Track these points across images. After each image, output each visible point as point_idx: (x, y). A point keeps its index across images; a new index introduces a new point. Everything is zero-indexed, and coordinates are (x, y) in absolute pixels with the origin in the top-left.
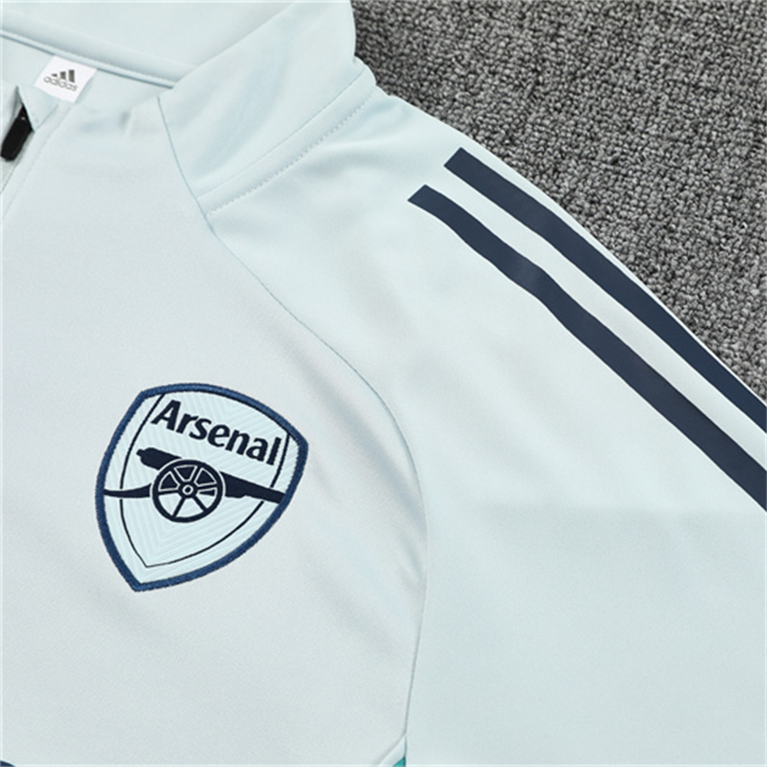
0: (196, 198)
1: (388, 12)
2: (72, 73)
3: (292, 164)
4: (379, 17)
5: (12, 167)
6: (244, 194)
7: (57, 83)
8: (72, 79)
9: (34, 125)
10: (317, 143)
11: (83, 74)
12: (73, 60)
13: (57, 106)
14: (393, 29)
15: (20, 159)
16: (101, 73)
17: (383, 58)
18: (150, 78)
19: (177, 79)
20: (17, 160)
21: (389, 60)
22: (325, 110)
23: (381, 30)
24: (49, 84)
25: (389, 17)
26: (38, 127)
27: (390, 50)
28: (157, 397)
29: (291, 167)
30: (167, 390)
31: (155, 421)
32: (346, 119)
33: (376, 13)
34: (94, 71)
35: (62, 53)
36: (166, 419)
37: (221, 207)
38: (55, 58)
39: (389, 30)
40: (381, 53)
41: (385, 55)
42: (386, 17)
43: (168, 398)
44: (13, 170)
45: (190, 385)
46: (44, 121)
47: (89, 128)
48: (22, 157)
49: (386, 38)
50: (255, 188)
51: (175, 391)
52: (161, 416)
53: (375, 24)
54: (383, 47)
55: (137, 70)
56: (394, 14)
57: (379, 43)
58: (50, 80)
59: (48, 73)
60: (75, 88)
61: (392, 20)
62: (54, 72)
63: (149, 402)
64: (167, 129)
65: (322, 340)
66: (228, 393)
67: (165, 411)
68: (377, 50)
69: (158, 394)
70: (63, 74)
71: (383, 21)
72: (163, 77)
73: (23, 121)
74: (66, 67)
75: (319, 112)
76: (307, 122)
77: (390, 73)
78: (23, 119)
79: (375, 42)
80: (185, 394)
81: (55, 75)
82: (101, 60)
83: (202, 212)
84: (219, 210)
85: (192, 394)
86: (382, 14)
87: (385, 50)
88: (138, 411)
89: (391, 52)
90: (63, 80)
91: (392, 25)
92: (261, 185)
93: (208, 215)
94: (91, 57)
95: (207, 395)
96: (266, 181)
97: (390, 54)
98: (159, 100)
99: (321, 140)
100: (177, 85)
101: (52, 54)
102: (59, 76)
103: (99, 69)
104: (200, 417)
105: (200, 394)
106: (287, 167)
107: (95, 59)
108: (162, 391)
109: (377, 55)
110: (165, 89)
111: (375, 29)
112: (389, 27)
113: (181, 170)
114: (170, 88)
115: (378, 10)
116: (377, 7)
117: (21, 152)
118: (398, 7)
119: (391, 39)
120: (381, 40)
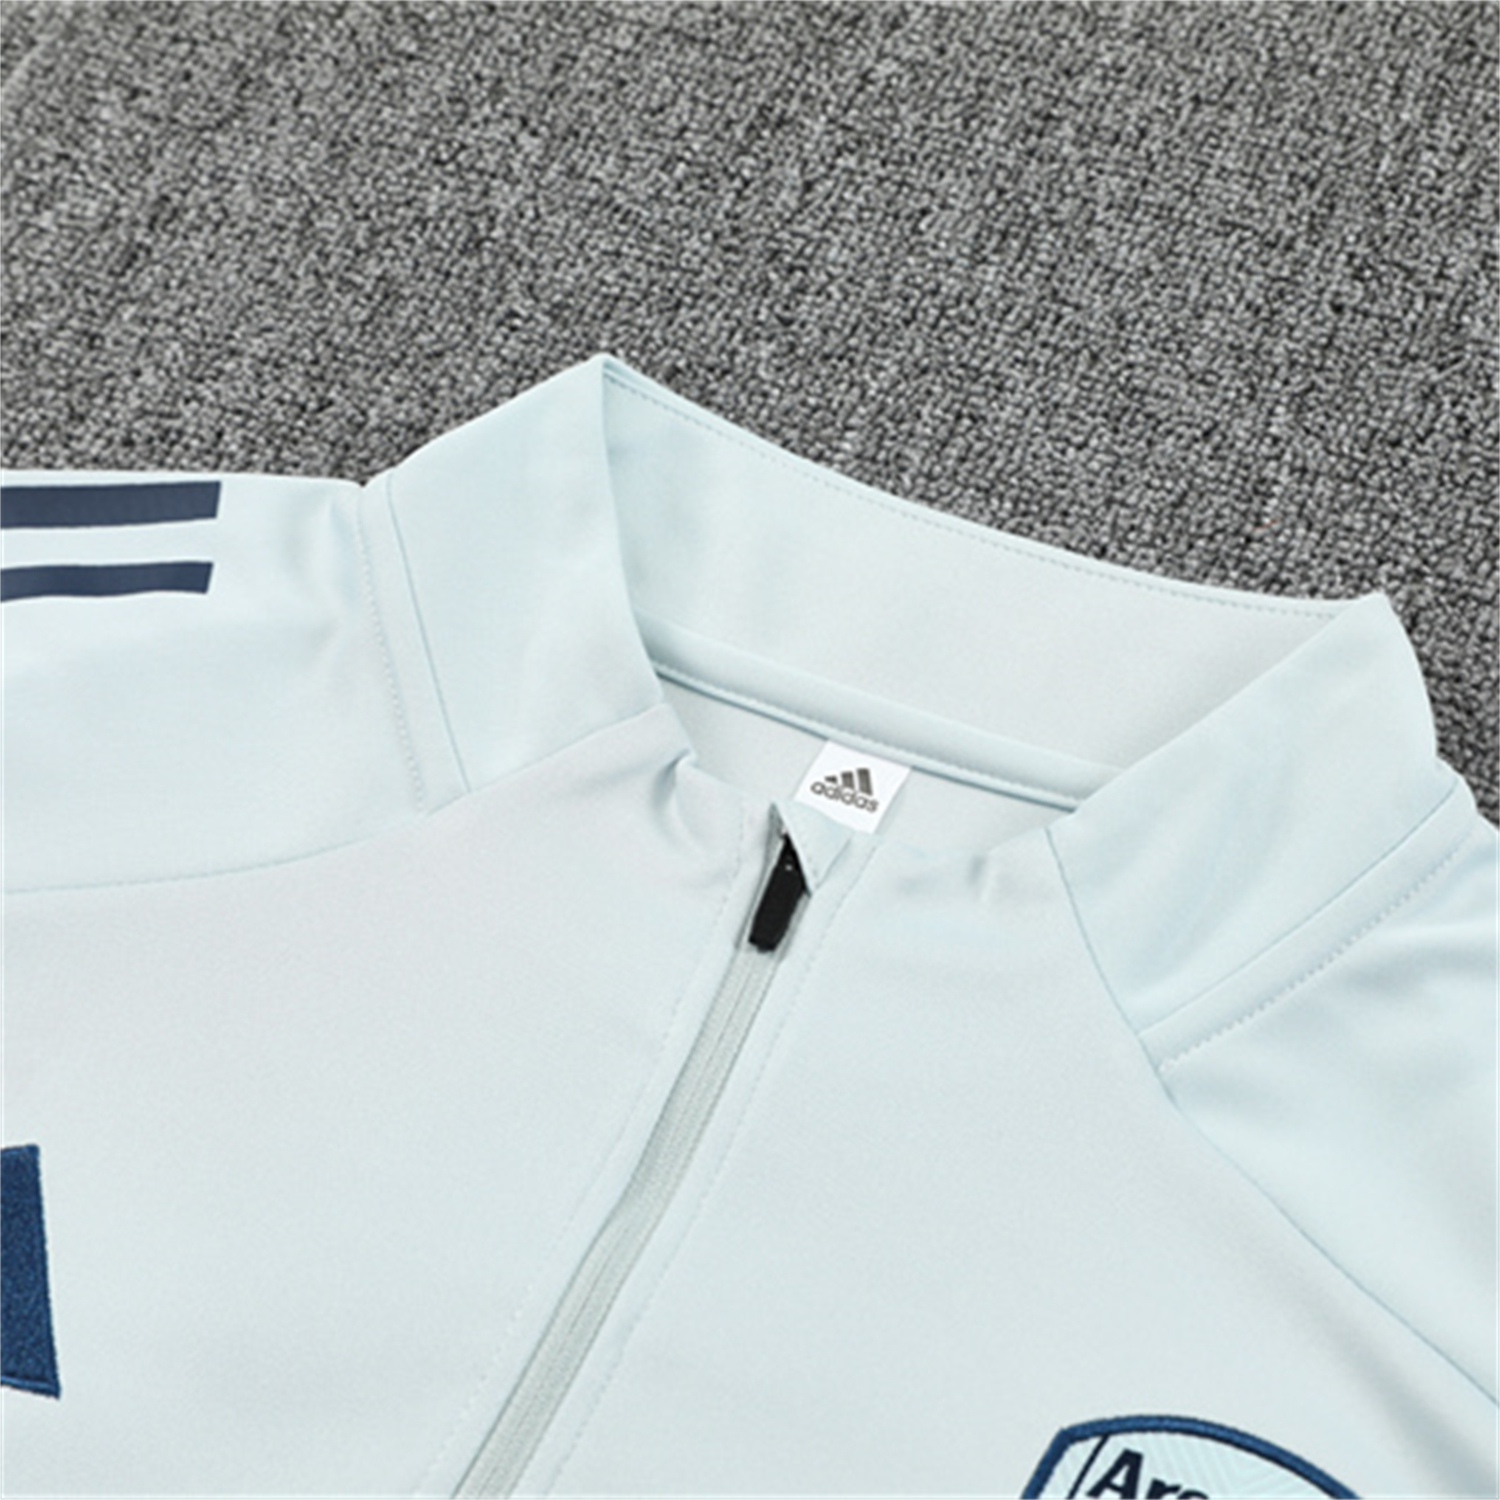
0: (1136, 1032)
1: (1469, 661)
2: (864, 774)
3: (1321, 967)
4: (1451, 670)
5: (772, 964)
6: (1230, 1026)
7: (837, 795)
8: (867, 787)
9: (811, 882)
10: (1369, 927)
11: (887, 779)
12: (863, 751)
13: (848, 844)
14: (1482, 696)
15: (786, 948)
16: (918, 776)
17: (1469, 753)
18: (1017, 788)
19: (1084, 793)
20: (780, 949)
21: (1479, 758)
22: (1384, 862)
23: (1458, 697)
24: (822, 798)
25: (1469, 670)
26: (818, 886)
27: (1480, 737)
28: (1094, 1442)
29: (1319, 974)
30: (1115, 1427)
31: (1095, 1492)
32: (1424, 880)
33: (1446, 664)
34: (905, 771)
35: (845, 736)
36: (1115, 1488)
37: (1186, 1051)
38: (829, 746)
39: (1474, 698)
40: (1461, 743)
41: (1471, 746)
42: (1464, 672)
43: (1116, 1445)
44: (775, 969)
45: (1161, 1418)
46: (829, 872)
47: (911, 887)
48: (789, 943)
49: (1470, 713)
50: (1251, 1015)
51: (1129, 1430)
52: (1105, 1483)
53: (1444, 684)
54: (1466, 731)
55: (993, 773)
56: (1480, 667)
57: (1457, 723)
58: (823, 790)
59: (818, 775)
60: (874, 806)
61: (1477, 678)
62: (830, 774)
63: (1079, 1452)
64: (1070, 895)
65: (1417, 1333)
66: (1237, 1439)
67: (1113, 1472)
68: (1454, 737)
69: (1095, 1434)
70: (847, 777)
71: (1458, 679)
72: (1044, 787)
73: (788, 873)
74: (853, 763)
75: (1373, 865)
76: (1350, 884)
77: (1485, 784)
78: (789, 868)
79: (1448, 722)
80: (1150, 1437)
81: (833, 779)
82: (920, 751)
83: (1151, 1061)
84: (1183, 1057)
85: (1164, 1437)
86: (1456, 665)
87: (1471, 738)
88: (1058, 1470)
89: (1484, 741)
90: (847, 790)
91: (1477, 687)
92: (1261, 1007)
93: (1162, 1068)
94: (899, 746)
95: (1194, 1441)
96: (1272, 1000)
97: (1482, 746)
98: (1049, 833)
99: (1378, 920)
100: (1084, 805)
101: (824, 738)
102: (840, 781)
103: (915, 768)
104: (1186, 1487)
105: (1179, 1438)
106: (1311, 972)
107: (908, 748)
108: (1104, 1430)
109: (1456, 748)
110: (1055, 812)
111: (1447, 694)
112: (1473, 692)
113: (1102, 976)
114: (1070, 810)
115: (1450, 658)
116: (1446, 652)
117: (788, 934)
118: (1487, 652)
119: (1479, 716)
120: (1459, 716)
